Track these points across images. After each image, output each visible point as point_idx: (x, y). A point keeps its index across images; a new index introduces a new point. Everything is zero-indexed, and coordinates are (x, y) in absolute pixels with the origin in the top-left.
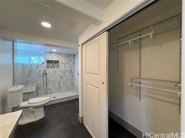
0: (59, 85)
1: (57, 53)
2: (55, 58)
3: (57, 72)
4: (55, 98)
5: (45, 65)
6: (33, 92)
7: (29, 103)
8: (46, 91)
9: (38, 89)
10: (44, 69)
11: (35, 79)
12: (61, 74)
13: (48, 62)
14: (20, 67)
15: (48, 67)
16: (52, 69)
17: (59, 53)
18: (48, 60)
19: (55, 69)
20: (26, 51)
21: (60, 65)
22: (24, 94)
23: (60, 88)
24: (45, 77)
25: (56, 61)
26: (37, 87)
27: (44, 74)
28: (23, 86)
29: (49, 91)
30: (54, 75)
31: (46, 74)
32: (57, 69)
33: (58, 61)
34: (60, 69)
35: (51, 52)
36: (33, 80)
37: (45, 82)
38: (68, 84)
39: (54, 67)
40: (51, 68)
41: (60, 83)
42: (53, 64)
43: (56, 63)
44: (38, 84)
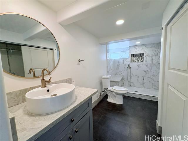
0: (142, 80)
1: (142, 45)
2: (139, 51)
3: (141, 66)
4: (136, 92)
5: (130, 59)
6: (118, 82)
7: (113, 89)
8: (129, 83)
9: (123, 81)
10: (128, 63)
11: (121, 71)
12: (146, 69)
13: (132, 56)
14: (112, 62)
15: (132, 61)
16: (136, 63)
17: (144, 45)
18: (132, 54)
19: (139, 63)
20: (116, 49)
21: (145, 58)
22: (111, 81)
23: (144, 83)
24: (129, 70)
25: (140, 54)
26: (122, 79)
27: (128, 68)
28: (110, 76)
29: (132, 84)
30: (138, 69)
31: (130, 68)
32: (142, 63)
33: (143, 54)
34: (144, 63)
35: (135, 46)
36: (120, 72)
37: (129, 75)
38: (155, 81)
39: (139, 61)
40: (135, 61)
41: (144, 78)
42: (137, 57)
43: (140, 56)
44: (123, 76)
